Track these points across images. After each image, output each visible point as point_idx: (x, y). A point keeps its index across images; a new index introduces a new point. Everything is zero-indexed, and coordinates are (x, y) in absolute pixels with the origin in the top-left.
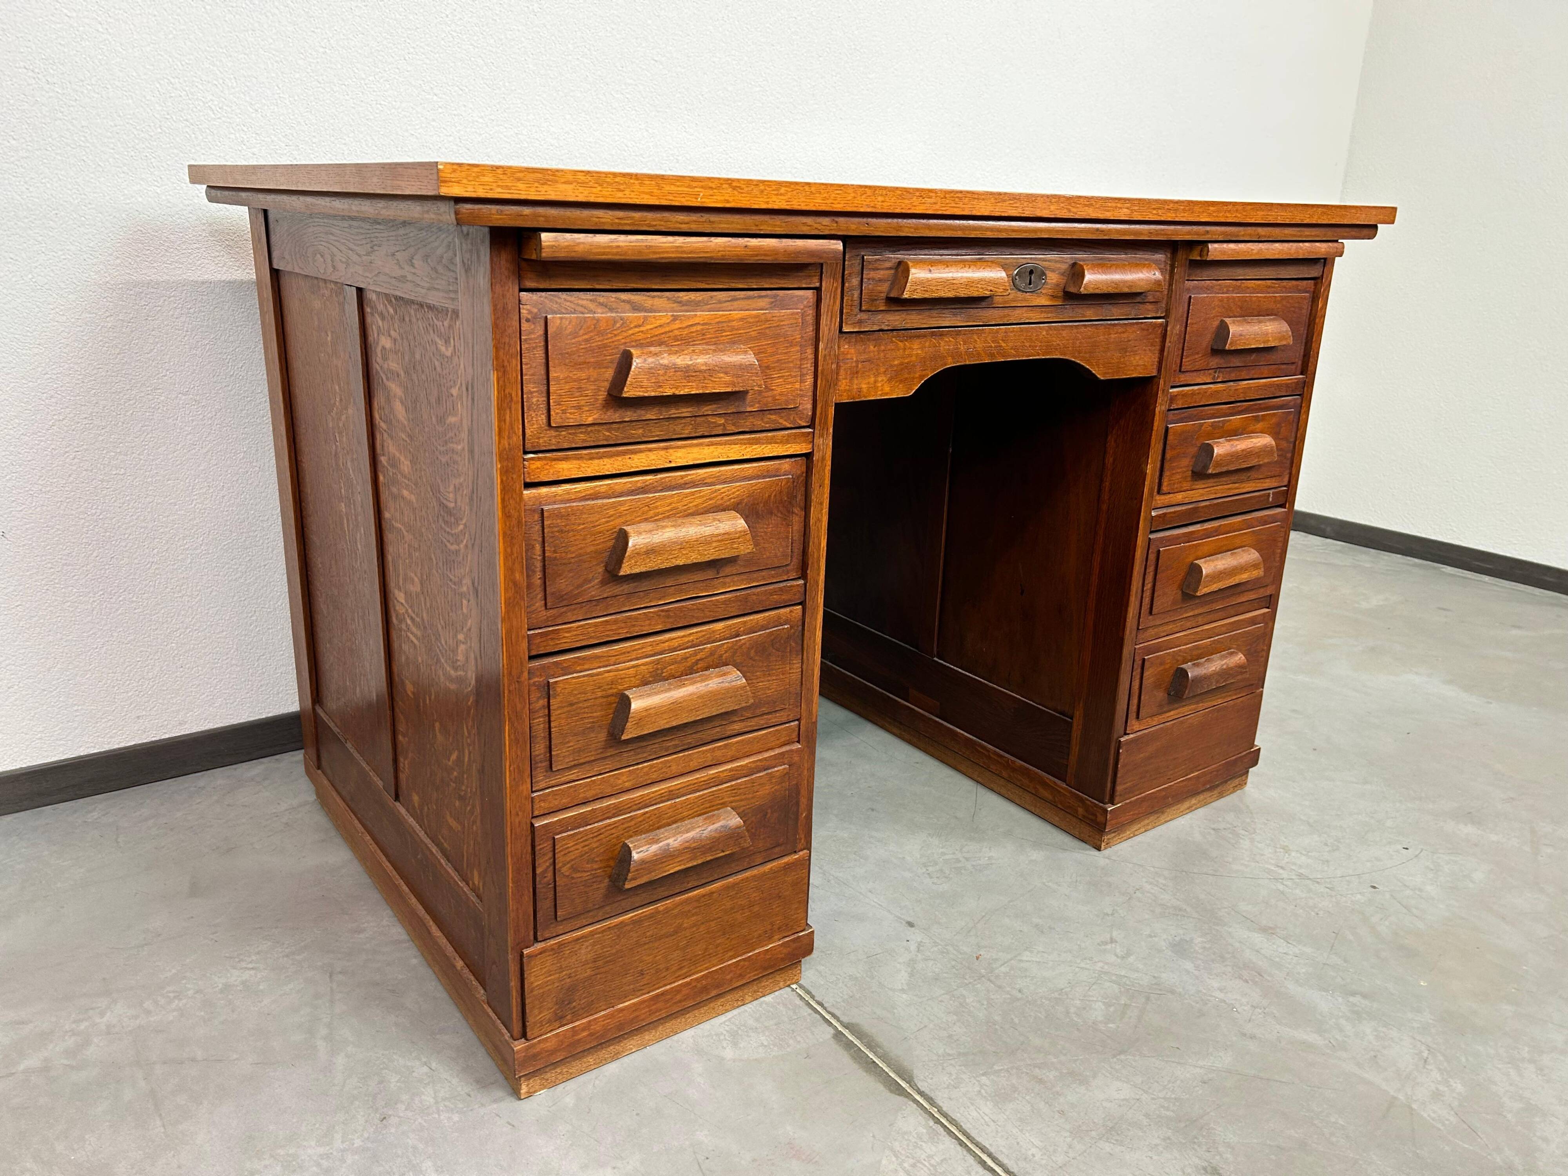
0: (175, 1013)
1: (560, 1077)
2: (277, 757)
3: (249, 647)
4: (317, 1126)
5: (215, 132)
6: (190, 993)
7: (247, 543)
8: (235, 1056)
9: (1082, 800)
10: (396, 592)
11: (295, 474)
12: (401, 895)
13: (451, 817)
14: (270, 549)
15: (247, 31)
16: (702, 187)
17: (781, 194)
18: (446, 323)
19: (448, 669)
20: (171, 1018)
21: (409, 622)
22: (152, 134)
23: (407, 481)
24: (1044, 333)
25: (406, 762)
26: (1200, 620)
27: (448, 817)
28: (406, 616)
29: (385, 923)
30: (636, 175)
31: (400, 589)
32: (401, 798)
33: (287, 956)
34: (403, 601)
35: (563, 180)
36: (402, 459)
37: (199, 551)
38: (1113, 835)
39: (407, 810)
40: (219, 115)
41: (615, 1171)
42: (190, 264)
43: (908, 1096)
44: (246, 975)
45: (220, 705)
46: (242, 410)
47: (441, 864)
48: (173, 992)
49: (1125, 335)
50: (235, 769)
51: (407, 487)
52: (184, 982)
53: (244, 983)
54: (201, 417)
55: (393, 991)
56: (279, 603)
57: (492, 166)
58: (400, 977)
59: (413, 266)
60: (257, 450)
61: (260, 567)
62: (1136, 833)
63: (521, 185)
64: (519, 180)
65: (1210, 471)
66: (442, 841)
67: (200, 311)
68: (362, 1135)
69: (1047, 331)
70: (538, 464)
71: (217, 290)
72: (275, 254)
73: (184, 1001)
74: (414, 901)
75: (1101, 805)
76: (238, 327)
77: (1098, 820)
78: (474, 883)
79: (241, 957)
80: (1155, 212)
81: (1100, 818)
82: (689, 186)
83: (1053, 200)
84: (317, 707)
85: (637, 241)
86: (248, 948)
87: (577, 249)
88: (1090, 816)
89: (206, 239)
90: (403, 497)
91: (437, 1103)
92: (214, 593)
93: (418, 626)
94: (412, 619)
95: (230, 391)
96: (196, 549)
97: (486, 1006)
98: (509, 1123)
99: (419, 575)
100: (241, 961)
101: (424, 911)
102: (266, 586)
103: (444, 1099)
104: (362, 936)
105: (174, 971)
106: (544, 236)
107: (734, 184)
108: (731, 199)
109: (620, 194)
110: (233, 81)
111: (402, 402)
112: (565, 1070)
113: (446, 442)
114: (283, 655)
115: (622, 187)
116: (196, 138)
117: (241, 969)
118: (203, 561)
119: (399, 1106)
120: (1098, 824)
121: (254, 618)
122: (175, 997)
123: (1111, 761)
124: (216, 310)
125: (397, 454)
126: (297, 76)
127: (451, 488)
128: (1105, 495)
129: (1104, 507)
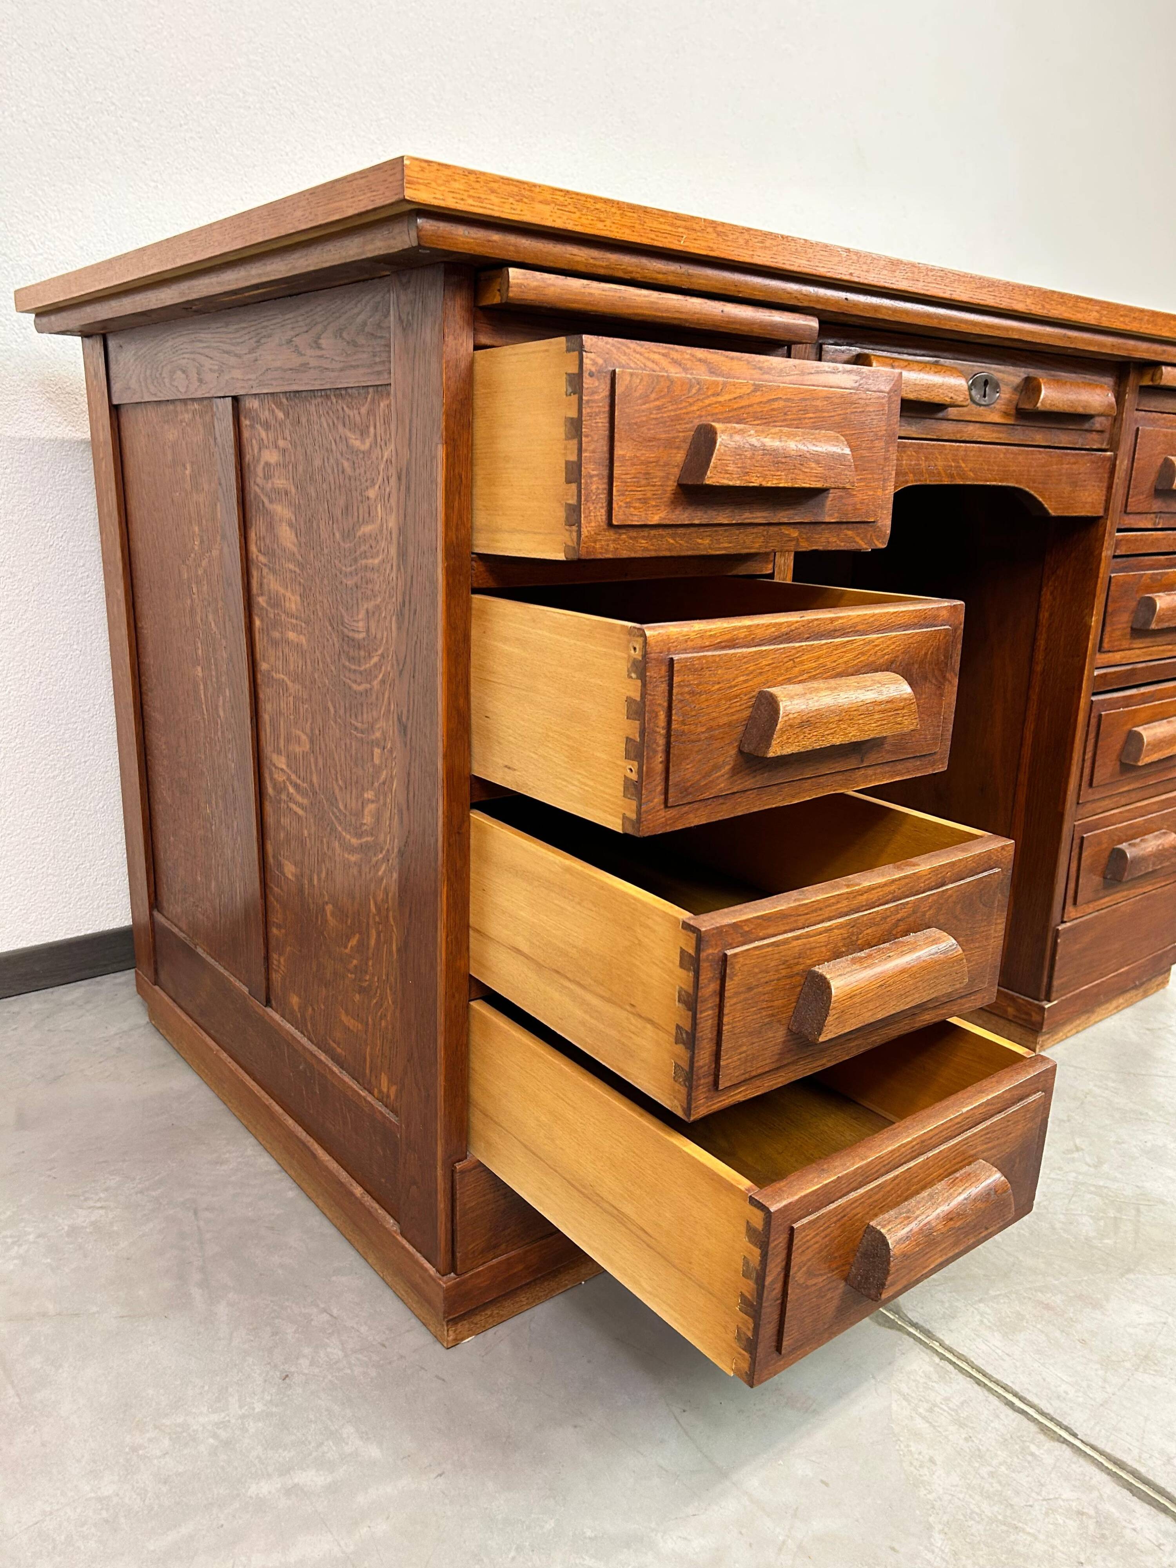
0: (16, 1261)
1: (491, 1320)
2: (98, 979)
3: (67, 855)
4: (206, 1388)
5: (36, 269)
6: (31, 1238)
7: (67, 736)
8: (95, 1309)
9: (1013, 999)
10: (275, 757)
11: (134, 644)
12: (273, 1116)
13: (347, 1013)
14: (91, 744)
15: (73, 158)
16: (686, 228)
17: (766, 248)
18: (363, 410)
19: (348, 837)
20: (11, 1267)
21: (291, 790)
23: (294, 621)
24: (1002, 456)
25: (282, 960)
26: (1134, 796)
27: (344, 1017)
28: (288, 783)
29: (249, 1152)
30: (618, 203)
31: (279, 753)
32: (273, 1002)
33: (141, 1192)
34: (284, 767)
35: (541, 198)
36: (288, 594)
37: (13, 744)
38: (1047, 1036)
39: (283, 1016)
40: (41, 251)
41: (578, 1429)
42: (7, 417)
43: (900, 1329)
44: (96, 1215)
45: (35, 921)
46: (62, 586)
47: (333, 1072)
48: (11, 1237)
49: (1075, 467)
50: (52, 993)
51: (294, 628)
52: (23, 1224)
53: (93, 1223)
54: (17, 591)
55: (272, 1229)
56: (101, 805)
57: (464, 170)
58: (277, 1212)
59: (319, 347)
60: (78, 631)
61: (80, 764)
62: (1069, 1035)
63: (493, 198)
64: (493, 191)
65: (1153, 626)
66: (335, 1045)
67: (17, 472)
68: (262, 1398)
69: (1005, 454)
71: (36, 448)
72: (115, 387)
73: (25, 1247)
74: (290, 1122)
75: (1036, 1002)
76: (58, 491)
77: (1033, 1019)
78: (380, 1091)
79: (87, 1195)
80: (1121, 319)
81: (1036, 1017)
82: (672, 225)
83: (1030, 292)
84: (155, 913)
85: (610, 290)
86: (93, 1185)
87: (547, 291)
88: (1023, 1016)
89: (25, 390)
90: (288, 642)
91: (346, 1356)
92: (29, 793)
93: (304, 794)
94: (296, 786)
95: (50, 563)
96: (10, 742)
97: (400, 1238)
98: (437, 1377)
99: (308, 731)
100: (86, 1199)
101: (304, 1134)
102: (87, 785)
103: (354, 1351)
104: (225, 1167)
105: (9, 1213)
106: (513, 272)
107: (719, 229)
108: (715, 246)
109: (600, 225)
110: (57, 213)
111: (291, 525)
112: (496, 1312)
113: (355, 560)
114: (103, 864)
115: (602, 216)
116: (15, 275)
117: (90, 1208)
118: (18, 756)
119: (301, 1361)
120: (1033, 1024)
121: (73, 822)
122: (14, 1243)
123: (1048, 953)
124: (35, 471)
125: (282, 591)
126: (126, 211)
127: (362, 615)
128: (1040, 656)
129: (1039, 668)
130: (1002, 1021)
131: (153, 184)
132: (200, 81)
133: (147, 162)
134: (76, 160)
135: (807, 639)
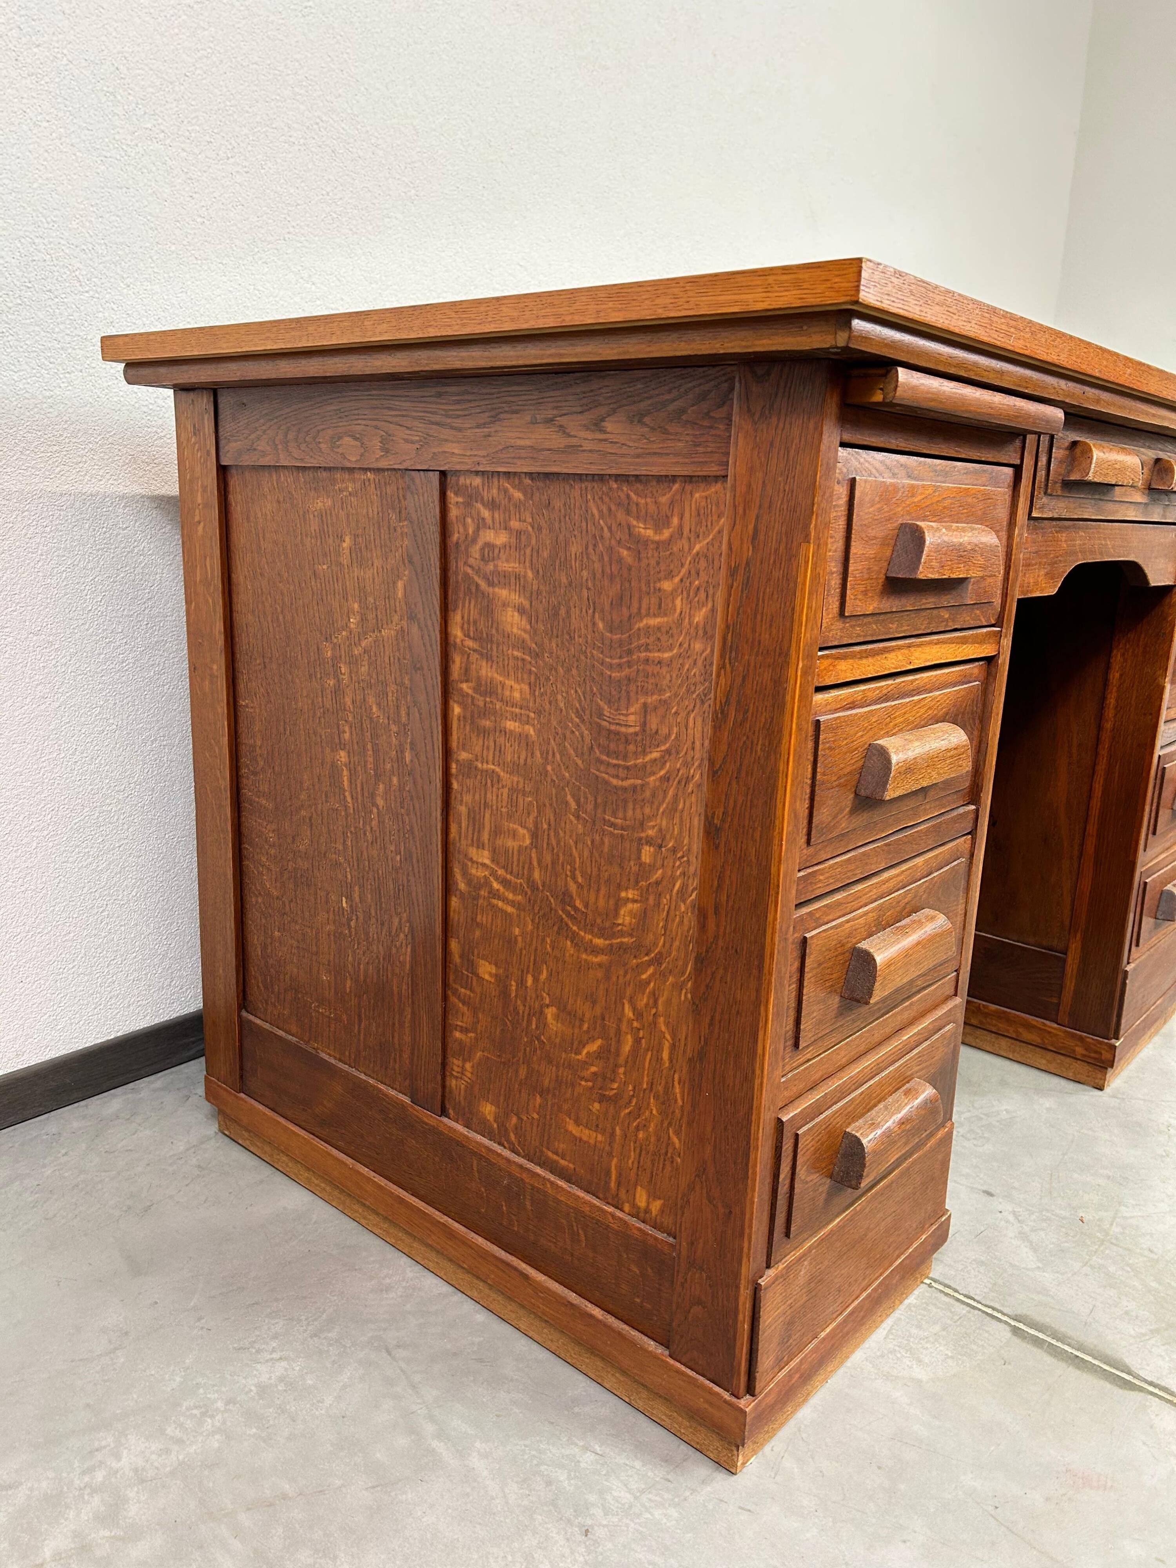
0: (217, 1437)
1: (767, 1436)
2: (131, 1085)
3: (99, 951)
4: (510, 1558)
5: (82, 308)
6: (220, 1405)
7: (101, 819)
8: (338, 1482)
9: (1081, 1039)
10: (473, 852)
12: (451, 1234)
13: (577, 1122)
14: (126, 826)
15: (121, 188)
16: (1015, 327)
17: (1056, 346)
18: (664, 499)
19: (588, 937)
20: (216, 1445)
21: (496, 885)
22: (10, 305)
23: (517, 710)
25: (468, 1066)
27: (572, 1127)
28: (492, 879)
29: (410, 1275)
31: (480, 846)
32: (451, 1112)
33: (315, 1335)
34: (487, 862)
36: (509, 683)
37: (46, 832)
39: (467, 1126)
42: (49, 471)
43: (1141, 1389)
44: (280, 1368)
45: (64, 1028)
46: (100, 654)
47: (558, 1187)
48: (196, 1407)
49: (1167, 540)
50: (86, 1106)
51: (515, 718)
52: (201, 1391)
53: (281, 1379)
54: (54, 662)
55: (481, 1361)
56: (134, 893)
58: (477, 1340)
59: (603, 431)
60: (115, 704)
61: (113, 849)
66: (555, 1157)
67: (57, 530)
68: (575, 1560)
69: (1131, 531)
70: (826, 663)
71: (77, 504)
72: (225, 448)
73: (219, 1417)
74: (480, 1240)
75: (1106, 1041)
76: (98, 550)
77: (1103, 1058)
78: (634, 1205)
79: (257, 1346)
81: (1106, 1055)
84: (244, 1014)
86: (257, 1333)
88: (1092, 1055)
89: (67, 440)
90: (503, 731)
91: (636, 1498)
92: (61, 885)
93: (514, 889)
94: (505, 882)
95: (87, 630)
96: (42, 830)
97: (671, 1361)
98: (742, 1509)
99: (531, 825)
100: (258, 1351)
102: (120, 872)
103: (643, 1492)
104: (392, 1295)
105: (178, 1379)
106: (902, 372)
110: (104, 248)
111: (521, 611)
112: (771, 1427)
113: (630, 652)
114: (135, 957)
116: (61, 314)
117: (267, 1361)
118: (51, 844)
119: (593, 1511)
120: (1103, 1062)
121: (106, 913)
122: (204, 1414)
123: (1118, 994)
124: (75, 529)
125: (499, 678)
126: (173, 248)
127: (635, 708)
128: (1110, 713)
129: (1108, 725)
130: (1068, 1060)
131: (199, 220)
132: (247, 112)
133: (194, 195)
134: (124, 190)
135: (897, 699)
